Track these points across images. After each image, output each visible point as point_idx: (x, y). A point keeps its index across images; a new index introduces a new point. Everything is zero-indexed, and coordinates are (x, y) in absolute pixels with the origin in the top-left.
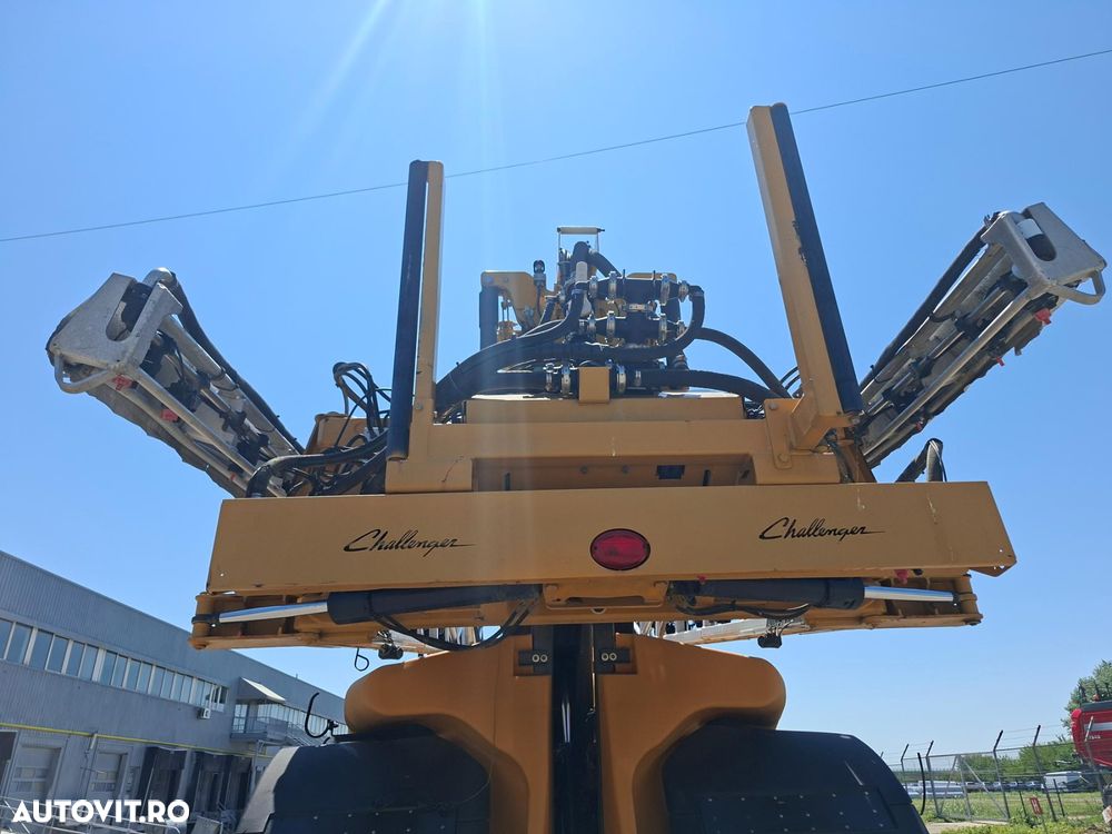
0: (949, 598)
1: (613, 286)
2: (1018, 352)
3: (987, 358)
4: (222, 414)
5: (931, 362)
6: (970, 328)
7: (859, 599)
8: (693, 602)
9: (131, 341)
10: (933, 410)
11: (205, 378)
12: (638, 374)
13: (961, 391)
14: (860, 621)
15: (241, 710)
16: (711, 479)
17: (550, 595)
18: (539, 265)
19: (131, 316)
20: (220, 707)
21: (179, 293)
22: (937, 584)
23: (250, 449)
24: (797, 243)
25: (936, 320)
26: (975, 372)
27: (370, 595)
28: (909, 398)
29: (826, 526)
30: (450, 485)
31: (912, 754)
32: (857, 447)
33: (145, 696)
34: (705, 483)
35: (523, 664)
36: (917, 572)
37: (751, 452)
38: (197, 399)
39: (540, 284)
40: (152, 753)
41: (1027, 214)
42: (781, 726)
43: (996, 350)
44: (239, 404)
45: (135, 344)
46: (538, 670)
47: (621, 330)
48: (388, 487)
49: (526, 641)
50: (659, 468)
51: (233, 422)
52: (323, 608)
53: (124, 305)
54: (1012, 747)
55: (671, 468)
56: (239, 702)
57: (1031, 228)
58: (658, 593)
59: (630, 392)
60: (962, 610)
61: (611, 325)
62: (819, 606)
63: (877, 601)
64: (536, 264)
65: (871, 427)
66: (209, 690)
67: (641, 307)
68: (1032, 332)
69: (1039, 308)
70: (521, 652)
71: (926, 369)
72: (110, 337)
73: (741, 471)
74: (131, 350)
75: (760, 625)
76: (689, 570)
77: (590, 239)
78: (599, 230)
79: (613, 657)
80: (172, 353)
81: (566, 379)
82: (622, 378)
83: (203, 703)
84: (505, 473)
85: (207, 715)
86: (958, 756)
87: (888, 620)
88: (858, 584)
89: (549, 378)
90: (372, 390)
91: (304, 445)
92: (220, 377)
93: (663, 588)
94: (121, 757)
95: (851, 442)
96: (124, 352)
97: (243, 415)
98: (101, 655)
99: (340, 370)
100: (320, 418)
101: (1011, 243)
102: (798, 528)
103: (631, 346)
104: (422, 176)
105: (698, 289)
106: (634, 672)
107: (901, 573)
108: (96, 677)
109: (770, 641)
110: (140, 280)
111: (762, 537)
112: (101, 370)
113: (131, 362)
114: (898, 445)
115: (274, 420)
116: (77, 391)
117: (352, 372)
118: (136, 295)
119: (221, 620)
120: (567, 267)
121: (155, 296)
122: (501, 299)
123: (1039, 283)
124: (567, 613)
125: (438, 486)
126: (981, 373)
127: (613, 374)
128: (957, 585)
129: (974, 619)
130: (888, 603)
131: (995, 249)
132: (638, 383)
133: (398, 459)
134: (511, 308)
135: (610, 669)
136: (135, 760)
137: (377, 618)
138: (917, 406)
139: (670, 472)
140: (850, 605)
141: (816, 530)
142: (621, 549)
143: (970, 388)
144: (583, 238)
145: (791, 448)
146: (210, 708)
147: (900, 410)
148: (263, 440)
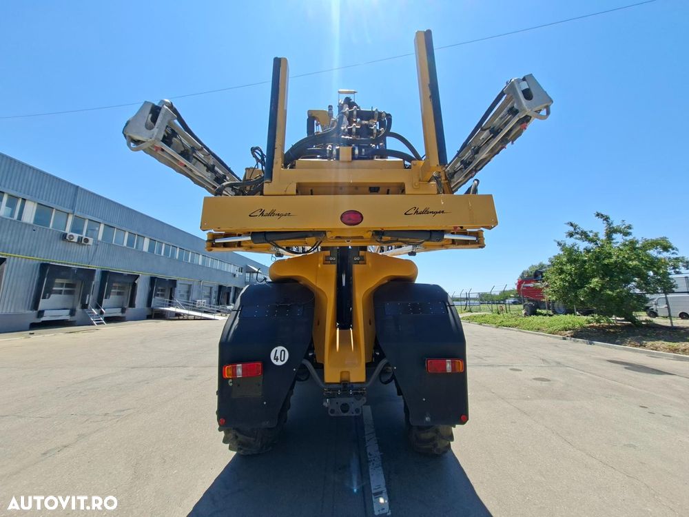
0: (474, 239)
1: (355, 113)
2: (512, 143)
3: (500, 146)
4: (205, 165)
5: (479, 148)
6: (495, 132)
7: (442, 238)
8: (381, 238)
9: (155, 130)
10: (478, 169)
11: (194, 149)
12: (363, 150)
13: (489, 161)
14: (443, 246)
15: (248, 275)
16: (390, 191)
17: (329, 235)
18: (330, 107)
19: (154, 120)
20: (241, 274)
21: (175, 111)
22: (471, 234)
23: (219, 179)
24: (429, 94)
25: (483, 130)
26: (494, 152)
27: (265, 233)
28: (470, 163)
29: (430, 210)
30: (288, 193)
31: (463, 292)
32: (449, 183)
33: (217, 270)
34: (388, 193)
35: (327, 261)
36: (462, 227)
37: (405, 182)
38: (191, 157)
39: (331, 115)
40: (220, 287)
41: (524, 79)
42: (416, 282)
43: (504, 141)
44: (211, 161)
45: (158, 131)
46: (332, 262)
47: (358, 132)
48: (265, 193)
49: (328, 253)
50: (370, 188)
51: (210, 169)
52: (249, 238)
53: (150, 116)
54: (497, 291)
55: (375, 188)
56: (247, 272)
57: (524, 86)
58: (369, 235)
59: (360, 158)
60: (478, 242)
61: (354, 130)
62: (427, 240)
63: (449, 239)
64: (329, 106)
65: (455, 176)
66: (237, 268)
67: (366, 122)
68: (519, 134)
69: (523, 123)
70: (326, 257)
71: (477, 151)
72: (147, 129)
73: (401, 189)
74: (156, 134)
75: (409, 248)
76: (378, 226)
77: (351, 96)
78: (355, 92)
79: (358, 259)
80: (176, 137)
81: (334, 152)
82: (357, 151)
83: (235, 272)
84: (310, 189)
85: (237, 276)
86: (479, 293)
87: (452, 246)
88: (443, 232)
89: (328, 152)
90: (262, 155)
91: (242, 179)
92: (201, 150)
93: (371, 233)
94: (211, 288)
95: (447, 181)
96: (153, 135)
97: (214, 166)
98: (201, 256)
99: (253, 150)
100: (247, 169)
101: (515, 93)
102: (419, 211)
103: (362, 139)
104: (278, 64)
105: (390, 115)
106: (365, 264)
107: (455, 228)
108: (200, 263)
109: (412, 254)
110: (156, 104)
111: (405, 214)
112: (144, 142)
113: (157, 139)
114: (465, 183)
115: (229, 169)
116: (137, 150)
117: (257, 151)
118: (155, 111)
119: (216, 242)
120: (341, 107)
121: (162, 112)
122: (315, 122)
123: (524, 110)
124: (335, 242)
125: (283, 193)
126: (498, 153)
127: (353, 150)
128: (478, 235)
129: (483, 246)
130: (453, 240)
131: (509, 96)
132: (363, 154)
133: (268, 182)
134: (320, 126)
135: (357, 262)
136: (215, 289)
137: (269, 242)
138: (472, 167)
139: (374, 190)
140: (439, 241)
141: (426, 212)
142: (353, 218)
143: (493, 159)
144: (348, 96)
145: (420, 180)
146: (238, 274)
147: (465, 168)
148: (224, 177)
